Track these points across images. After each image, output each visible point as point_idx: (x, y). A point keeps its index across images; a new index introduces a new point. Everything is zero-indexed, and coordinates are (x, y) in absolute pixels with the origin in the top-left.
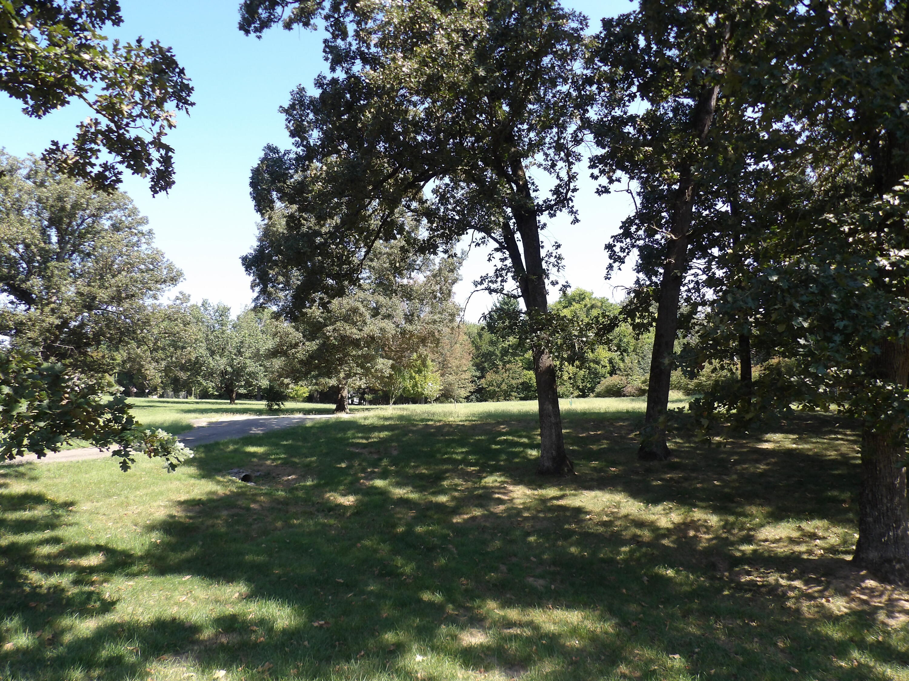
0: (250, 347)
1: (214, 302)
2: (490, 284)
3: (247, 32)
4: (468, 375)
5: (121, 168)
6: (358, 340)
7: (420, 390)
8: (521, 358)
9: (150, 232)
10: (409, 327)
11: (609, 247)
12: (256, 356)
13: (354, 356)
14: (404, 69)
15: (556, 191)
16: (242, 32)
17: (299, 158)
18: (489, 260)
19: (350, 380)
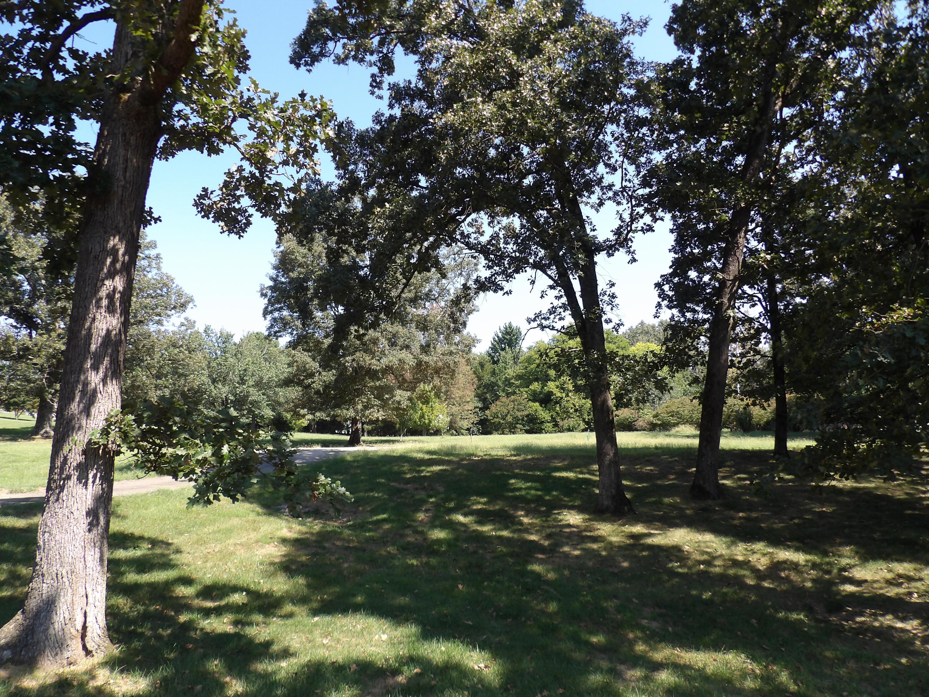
0: (253, 375)
1: (216, 329)
2: (543, 321)
3: (298, 66)
4: (470, 406)
5: (251, 211)
6: (376, 371)
7: (427, 421)
8: (526, 389)
9: (158, 257)
10: (425, 358)
11: (658, 285)
12: (259, 385)
13: (371, 387)
14: (485, 113)
15: (618, 232)
16: (293, 66)
17: (341, 189)
18: (542, 297)
19: (367, 412)
